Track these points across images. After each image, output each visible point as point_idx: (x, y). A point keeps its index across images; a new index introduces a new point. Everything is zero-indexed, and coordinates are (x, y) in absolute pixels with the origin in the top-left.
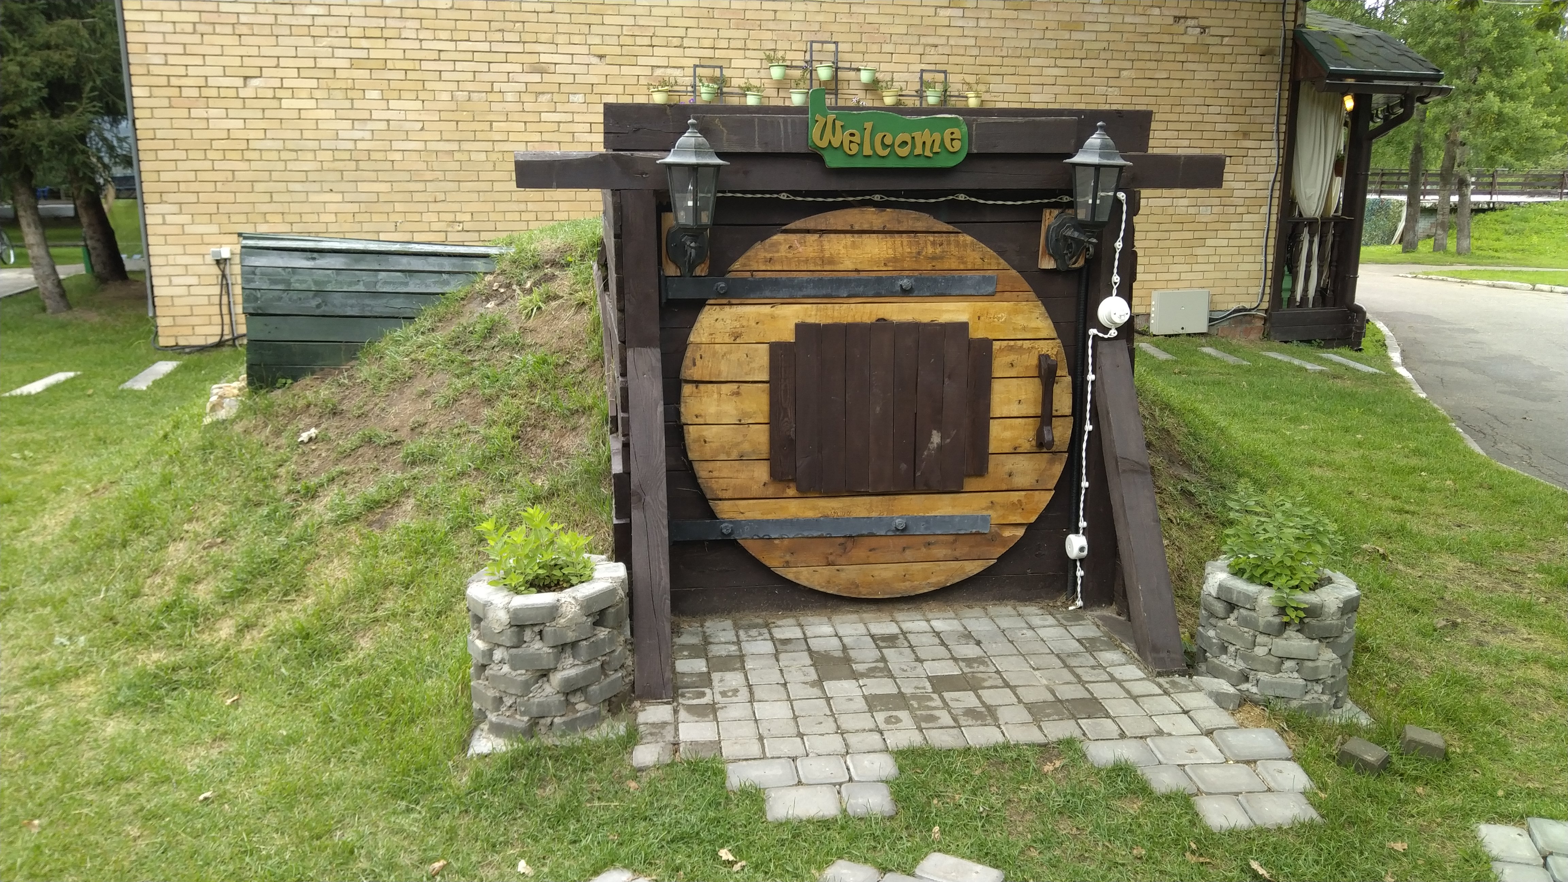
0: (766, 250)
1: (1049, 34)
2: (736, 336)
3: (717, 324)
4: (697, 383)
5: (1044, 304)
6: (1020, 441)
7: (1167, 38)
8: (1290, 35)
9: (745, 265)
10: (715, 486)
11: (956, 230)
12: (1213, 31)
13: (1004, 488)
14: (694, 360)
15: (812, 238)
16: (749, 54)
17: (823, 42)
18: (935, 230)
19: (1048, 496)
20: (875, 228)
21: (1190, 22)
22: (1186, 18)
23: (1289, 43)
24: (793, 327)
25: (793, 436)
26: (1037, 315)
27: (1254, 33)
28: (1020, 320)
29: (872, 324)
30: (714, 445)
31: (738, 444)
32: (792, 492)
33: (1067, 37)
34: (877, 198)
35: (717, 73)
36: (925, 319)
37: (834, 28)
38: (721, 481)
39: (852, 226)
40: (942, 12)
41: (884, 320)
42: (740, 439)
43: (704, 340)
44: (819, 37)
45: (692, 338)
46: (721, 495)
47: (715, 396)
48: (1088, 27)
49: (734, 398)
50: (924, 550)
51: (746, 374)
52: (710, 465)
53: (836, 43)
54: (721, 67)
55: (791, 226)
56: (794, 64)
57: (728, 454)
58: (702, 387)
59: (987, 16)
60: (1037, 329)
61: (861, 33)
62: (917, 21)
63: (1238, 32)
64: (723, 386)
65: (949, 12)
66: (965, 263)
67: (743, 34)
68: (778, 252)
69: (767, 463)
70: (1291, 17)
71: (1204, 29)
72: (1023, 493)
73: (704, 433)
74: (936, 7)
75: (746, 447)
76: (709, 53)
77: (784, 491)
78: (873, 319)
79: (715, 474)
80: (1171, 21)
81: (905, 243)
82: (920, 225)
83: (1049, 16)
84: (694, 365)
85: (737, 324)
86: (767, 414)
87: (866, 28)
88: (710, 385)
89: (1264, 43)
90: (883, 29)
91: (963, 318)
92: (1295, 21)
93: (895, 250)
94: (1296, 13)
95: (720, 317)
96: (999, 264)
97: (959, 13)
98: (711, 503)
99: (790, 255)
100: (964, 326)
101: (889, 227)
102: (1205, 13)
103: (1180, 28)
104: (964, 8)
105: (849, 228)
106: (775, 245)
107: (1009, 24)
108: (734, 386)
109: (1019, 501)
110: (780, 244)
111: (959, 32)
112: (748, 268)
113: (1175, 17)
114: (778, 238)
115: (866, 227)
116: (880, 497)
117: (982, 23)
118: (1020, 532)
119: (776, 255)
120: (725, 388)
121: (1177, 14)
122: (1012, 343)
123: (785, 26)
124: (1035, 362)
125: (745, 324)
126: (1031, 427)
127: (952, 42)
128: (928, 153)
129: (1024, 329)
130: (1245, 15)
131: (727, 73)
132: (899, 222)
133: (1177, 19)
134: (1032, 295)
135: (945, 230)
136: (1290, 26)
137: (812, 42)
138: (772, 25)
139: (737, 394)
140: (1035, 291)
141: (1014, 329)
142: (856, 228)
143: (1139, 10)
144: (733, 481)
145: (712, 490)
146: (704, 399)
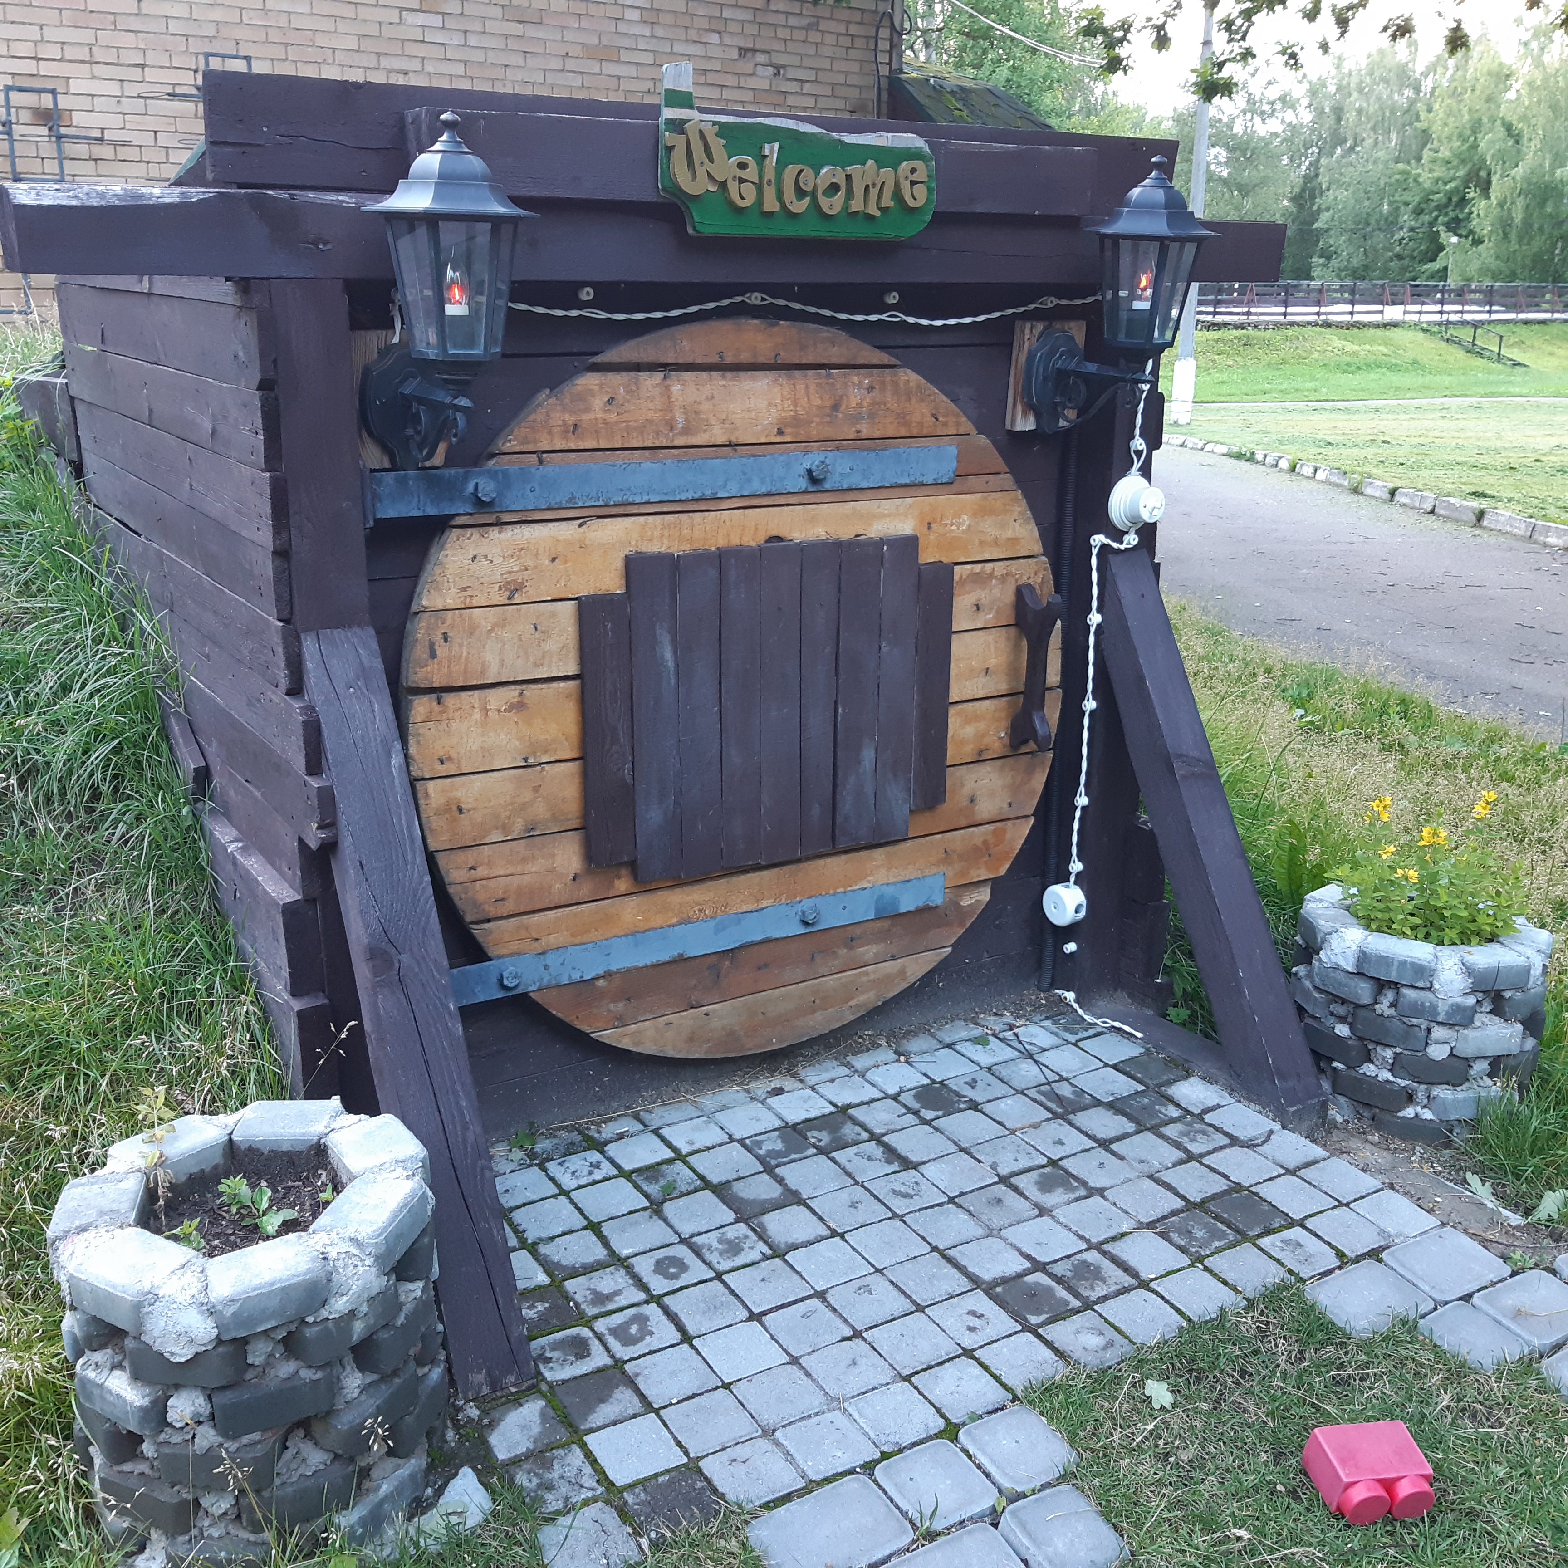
0: (564, 409)
1: (571, 64)
2: (513, 588)
3: (475, 566)
4: (439, 691)
5: (1026, 495)
6: (987, 740)
7: (731, 81)
8: (884, 83)
9: (525, 441)
10: (481, 897)
11: (893, 361)
12: (791, 73)
13: (964, 823)
14: (432, 645)
15: (651, 381)
16: (98, 70)
17: (223, 56)
18: (861, 361)
19: (1025, 828)
20: (762, 360)
21: (761, 58)
22: (754, 51)
23: (885, 96)
24: (619, 564)
25: (629, 780)
26: (1015, 515)
27: (841, 79)
28: (989, 528)
29: (760, 549)
30: (478, 817)
31: (524, 807)
32: (622, 884)
33: (597, 70)
34: (755, 298)
35: (47, 101)
36: (846, 533)
37: (239, 33)
38: (492, 883)
39: (720, 354)
40: (411, 18)
41: (779, 539)
42: (528, 795)
43: (450, 602)
44: (216, 48)
45: (428, 599)
46: (492, 911)
47: (477, 715)
48: (625, 56)
49: (513, 716)
50: (843, 952)
51: (537, 665)
52: (470, 857)
53: (247, 58)
54: (53, 92)
55: (612, 355)
56: (178, 90)
57: (505, 828)
58: (450, 699)
59: (479, 28)
60: (1014, 540)
61: (286, 45)
62: (374, 30)
63: (822, 76)
64: (492, 694)
65: (421, 19)
66: (907, 424)
67: (87, 36)
68: (588, 410)
69: (576, 836)
70: (883, 58)
71: (778, 69)
72: (991, 827)
73: (458, 794)
74: (402, 9)
75: (540, 810)
76: (29, 67)
77: (611, 884)
78: (761, 537)
79: (481, 872)
80: (735, 54)
81: (812, 388)
82: (836, 354)
83: (569, 36)
84: (433, 655)
85: (514, 565)
86: (575, 740)
87: (293, 37)
88: (464, 694)
89: (854, 93)
90: (320, 41)
91: (905, 527)
92: (890, 64)
93: (795, 403)
94: (890, 52)
95: (481, 551)
96: (958, 424)
97: (437, 21)
98: (476, 930)
99: (612, 417)
100: (910, 544)
101: (786, 357)
102: (778, 46)
103: (746, 66)
104: (443, 14)
105: (715, 359)
106: (582, 398)
107: (513, 44)
108: (512, 693)
109: (985, 842)
110: (592, 394)
111: (439, 52)
112: (531, 448)
113: (740, 49)
114: (589, 381)
115: (745, 357)
116: (775, 871)
117: (473, 41)
118: (984, 895)
119: (585, 417)
120: (497, 698)
121: (742, 45)
122: (978, 568)
123: (158, 26)
124: (1009, 596)
125: (529, 563)
126: (1003, 715)
127: (430, 68)
128: (873, 210)
129: (996, 542)
130: (827, 51)
131: (63, 103)
132: (803, 348)
133: (743, 52)
134: (1007, 479)
135: (875, 361)
136: (884, 71)
137: (207, 55)
138: (135, 24)
139: (519, 706)
140: (1012, 472)
141: (981, 543)
142: (729, 360)
143: (693, 35)
144: (516, 881)
145: (476, 905)
146: (454, 725)
